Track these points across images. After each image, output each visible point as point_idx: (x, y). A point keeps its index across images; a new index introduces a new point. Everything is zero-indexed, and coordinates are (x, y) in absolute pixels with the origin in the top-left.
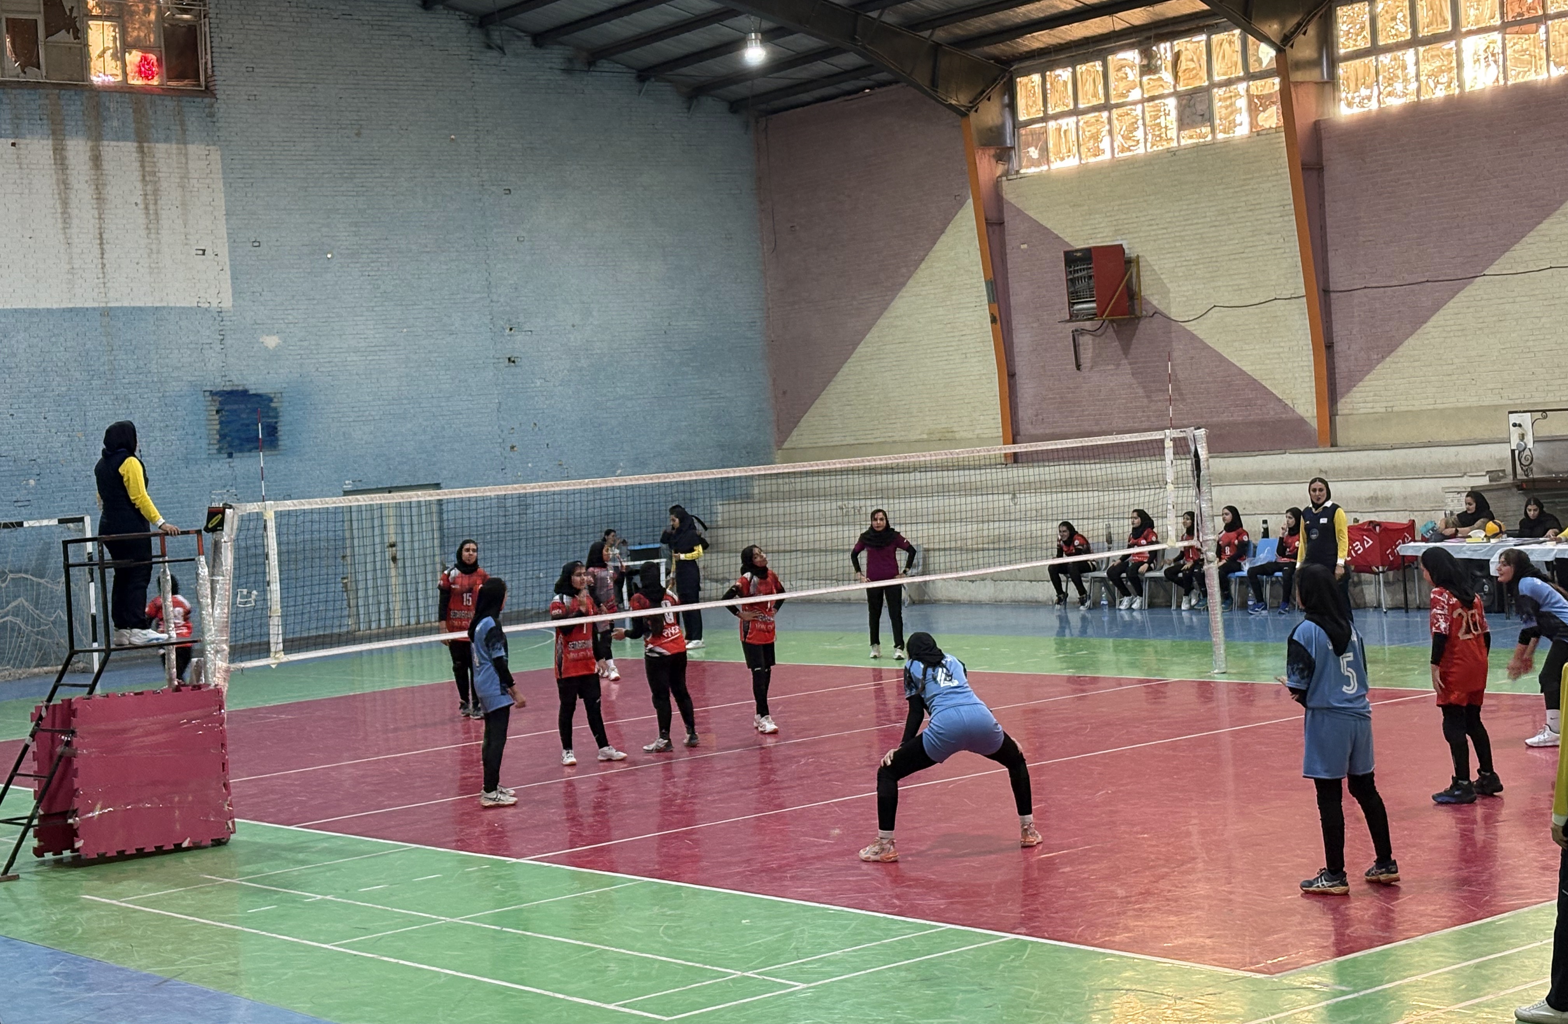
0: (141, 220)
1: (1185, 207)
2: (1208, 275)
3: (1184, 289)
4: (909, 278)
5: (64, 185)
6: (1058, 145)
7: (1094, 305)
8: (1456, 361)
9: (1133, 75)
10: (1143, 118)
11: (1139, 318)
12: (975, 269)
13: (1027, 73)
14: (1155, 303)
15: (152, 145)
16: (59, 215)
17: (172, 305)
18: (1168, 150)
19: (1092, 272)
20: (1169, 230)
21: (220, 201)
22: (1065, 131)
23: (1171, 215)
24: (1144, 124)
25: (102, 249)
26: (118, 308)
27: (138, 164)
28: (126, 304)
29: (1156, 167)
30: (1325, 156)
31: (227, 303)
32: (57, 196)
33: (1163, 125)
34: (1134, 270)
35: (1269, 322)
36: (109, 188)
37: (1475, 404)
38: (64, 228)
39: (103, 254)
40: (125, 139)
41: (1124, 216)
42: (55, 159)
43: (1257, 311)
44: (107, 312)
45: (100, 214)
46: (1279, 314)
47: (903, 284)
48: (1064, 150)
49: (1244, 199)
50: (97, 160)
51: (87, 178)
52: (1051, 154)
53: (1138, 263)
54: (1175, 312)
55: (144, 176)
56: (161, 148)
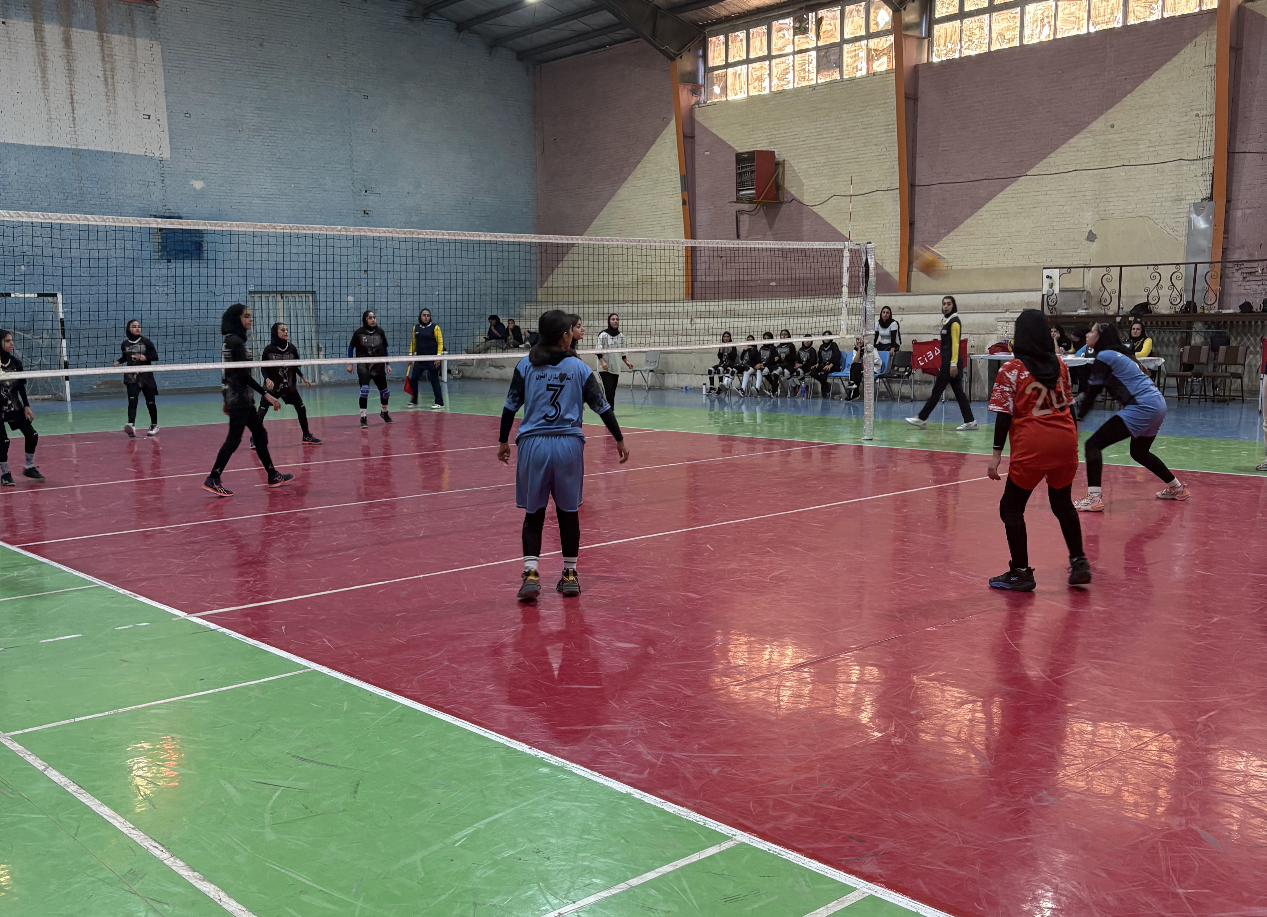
0: (102, 88)
1: (819, 126)
2: (831, 173)
3: (813, 183)
4: (629, 174)
5: (43, 57)
6: (734, 85)
7: (754, 191)
8: (1000, 235)
9: (789, 34)
10: (793, 66)
11: (782, 203)
12: (673, 168)
13: (717, 34)
14: (793, 192)
15: (110, 35)
16: (39, 79)
17: (125, 152)
18: (810, 86)
19: (754, 168)
20: (807, 142)
21: (161, 82)
22: (739, 75)
23: (809, 131)
24: (794, 70)
25: (73, 107)
26: (85, 150)
27: (100, 48)
28: (92, 148)
29: (801, 98)
30: (920, 90)
31: (167, 155)
32: (37, 64)
33: (807, 70)
34: (781, 170)
35: (870, 207)
36: (77, 62)
37: (1011, 265)
38: (44, 88)
39: (73, 110)
40: (90, 28)
41: (776, 133)
42: (36, 37)
43: (863, 199)
44: (77, 152)
45: (70, 81)
46: (878, 201)
47: (626, 179)
48: (737, 88)
49: (861, 120)
50: (67, 41)
51: (60, 54)
52: (729, 91)
53: (784, 164)
54: (806, 199)
55: (103, 57)
56: (116, 39)
